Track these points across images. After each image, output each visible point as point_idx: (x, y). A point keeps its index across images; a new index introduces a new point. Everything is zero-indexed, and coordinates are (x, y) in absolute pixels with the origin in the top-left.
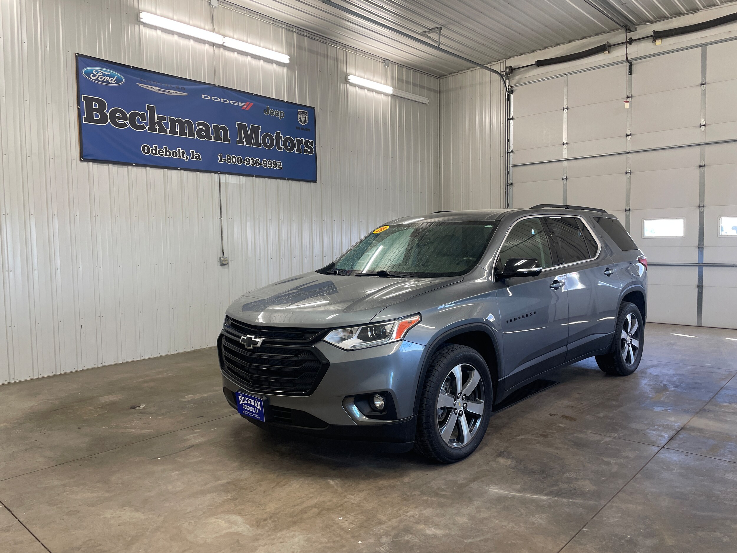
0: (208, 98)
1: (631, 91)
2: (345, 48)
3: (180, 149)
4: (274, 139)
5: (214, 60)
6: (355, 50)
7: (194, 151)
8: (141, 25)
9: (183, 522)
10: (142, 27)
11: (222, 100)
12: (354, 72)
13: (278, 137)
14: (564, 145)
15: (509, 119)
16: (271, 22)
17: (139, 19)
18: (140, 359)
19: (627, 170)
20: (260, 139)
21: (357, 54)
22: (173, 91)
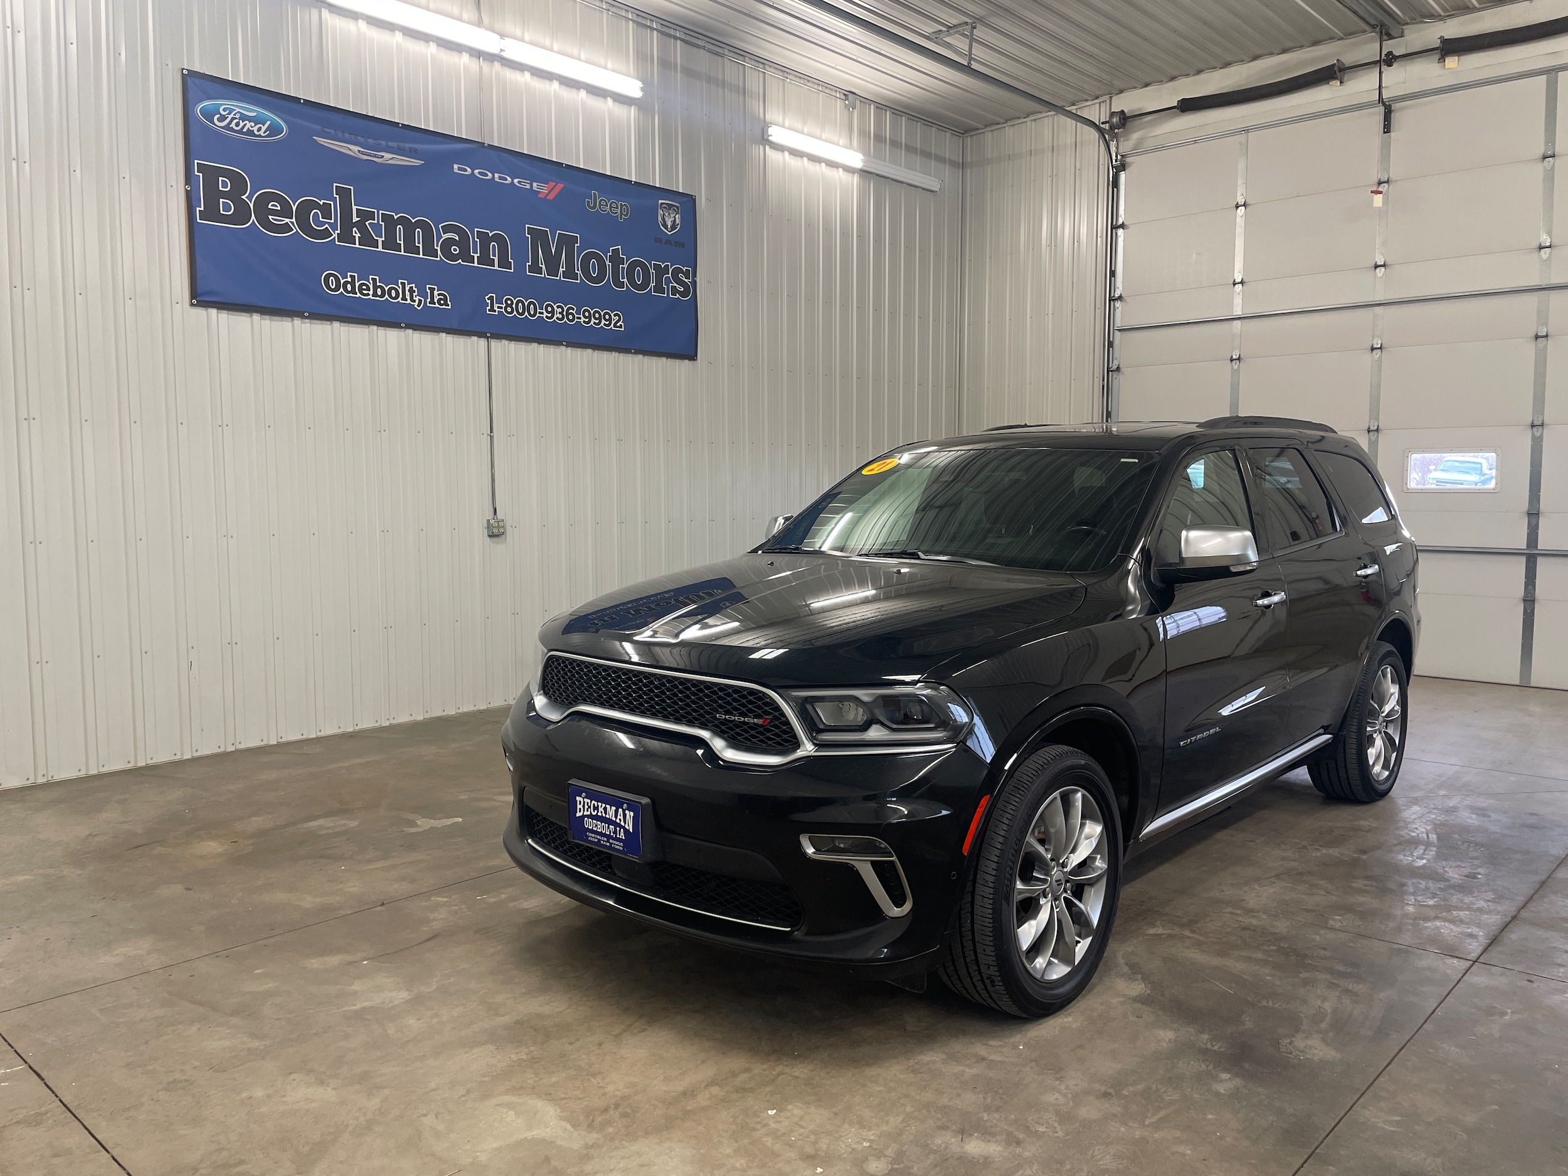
0: (466, 171)
1: (1387, 170)
2: (761, 66)
3: (406, 282)
4: (608, 263)
5: (481, 89)
6: (784, 70)
7: (436, 287)
8: (323, 10)
9: (425, 1112)
10: (325, 13)
11: (497, 175)
12: (781, 120)
13: (616, 260)
14: (1237, 286)
15: (1115, 227)
16: (604, 7)
18: (315, 736)
19: (1374, 342)
20: (578, 264)
21: (788, 80)
22: (391, 156)
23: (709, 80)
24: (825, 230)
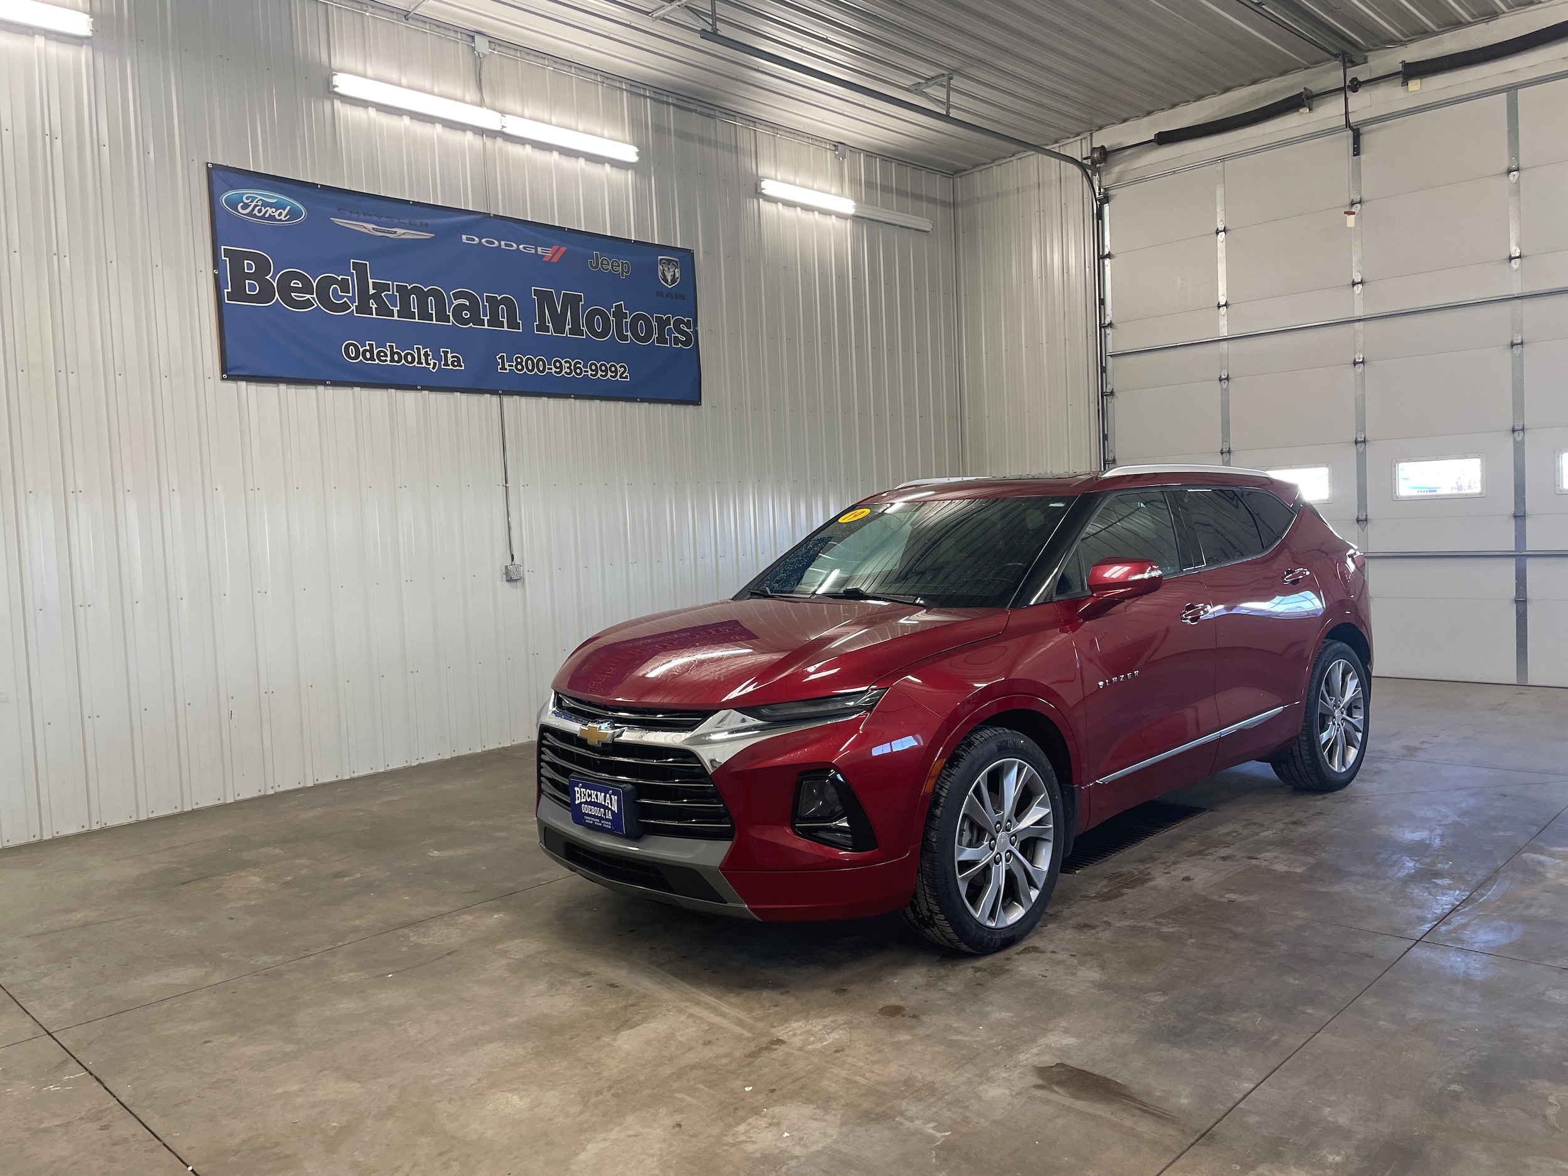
0: (474, 240)
1: (1359, 191)
2: (752, 124)
3: (421, 347)
4: (611, 318)
5: (485, 163)
6: (774, 127)
7: (449, 350)
8: (335, 101)
10: (337, 104)
11: (503, 243)
12: (773, 174)
13: (619, 315)
14: (1221, 309)
15: (1102, 257)
16: (599, 80)
17: (331, 87)
18: (349, 778)
19: (1356, 357)
20: (583, 321)
21: (778, 136)
22: (403, 231)
23: (702, 140)
24: (821, 274)
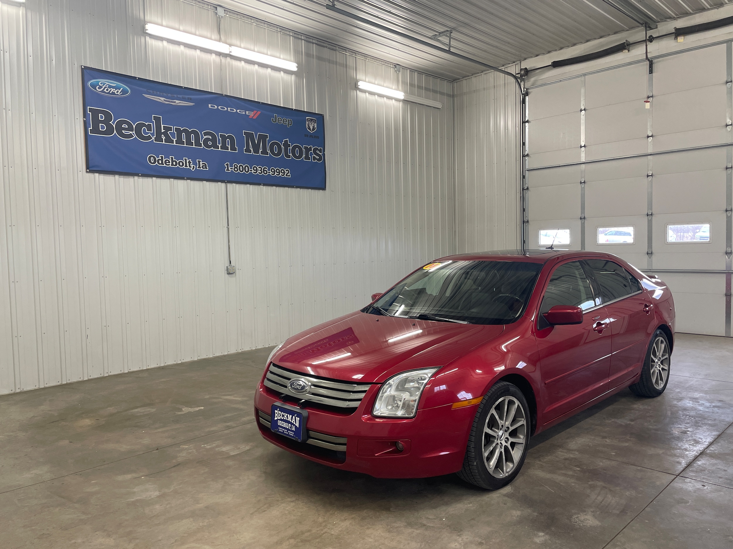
0: (215, 107)
1: (652, 91)
2: (354, 54)
3: (187, 158)
4: (282, 147)
5: (221, 69)
6: (365, 56)
7: (201, 160)
8: (146, 37)
10: (148, 38)
11: (229, 109)
12: (364, 78)
13: (286, 145)
14: (582, 148)
15: (524, 122)
16: (279, 30)
17: (145, 30)
18: (146, 369)
19: (648, 173)
20: (268, 148)
21: (367, 60)
22: (179, 102)
23: (329, 61)
24: (387, 128)
